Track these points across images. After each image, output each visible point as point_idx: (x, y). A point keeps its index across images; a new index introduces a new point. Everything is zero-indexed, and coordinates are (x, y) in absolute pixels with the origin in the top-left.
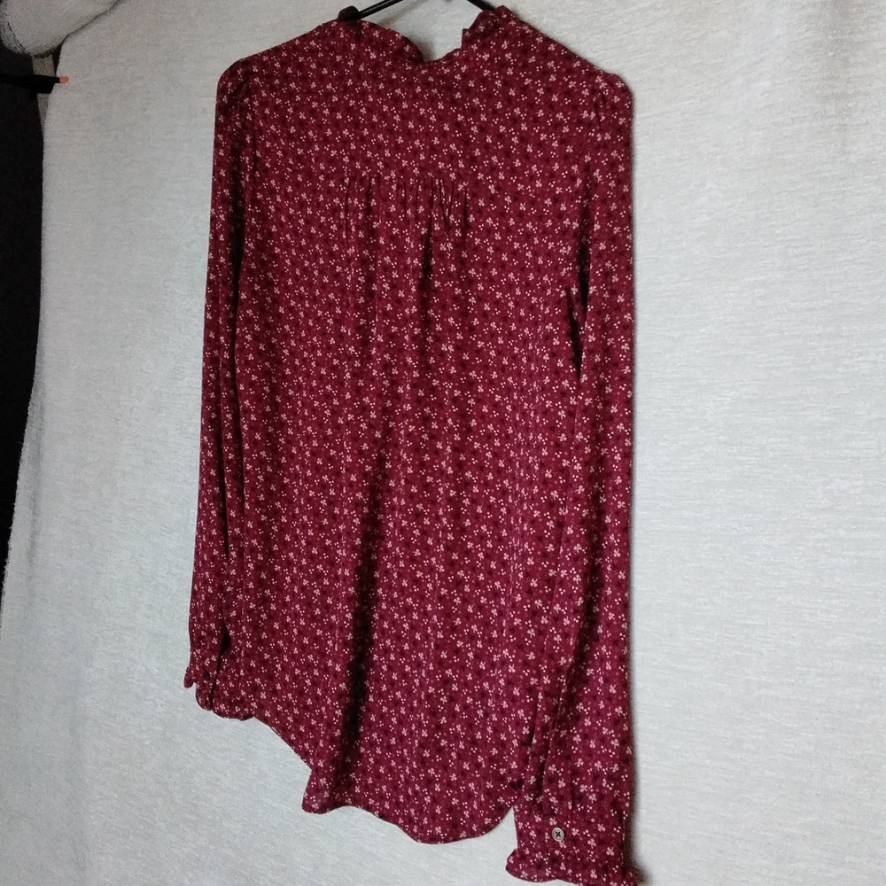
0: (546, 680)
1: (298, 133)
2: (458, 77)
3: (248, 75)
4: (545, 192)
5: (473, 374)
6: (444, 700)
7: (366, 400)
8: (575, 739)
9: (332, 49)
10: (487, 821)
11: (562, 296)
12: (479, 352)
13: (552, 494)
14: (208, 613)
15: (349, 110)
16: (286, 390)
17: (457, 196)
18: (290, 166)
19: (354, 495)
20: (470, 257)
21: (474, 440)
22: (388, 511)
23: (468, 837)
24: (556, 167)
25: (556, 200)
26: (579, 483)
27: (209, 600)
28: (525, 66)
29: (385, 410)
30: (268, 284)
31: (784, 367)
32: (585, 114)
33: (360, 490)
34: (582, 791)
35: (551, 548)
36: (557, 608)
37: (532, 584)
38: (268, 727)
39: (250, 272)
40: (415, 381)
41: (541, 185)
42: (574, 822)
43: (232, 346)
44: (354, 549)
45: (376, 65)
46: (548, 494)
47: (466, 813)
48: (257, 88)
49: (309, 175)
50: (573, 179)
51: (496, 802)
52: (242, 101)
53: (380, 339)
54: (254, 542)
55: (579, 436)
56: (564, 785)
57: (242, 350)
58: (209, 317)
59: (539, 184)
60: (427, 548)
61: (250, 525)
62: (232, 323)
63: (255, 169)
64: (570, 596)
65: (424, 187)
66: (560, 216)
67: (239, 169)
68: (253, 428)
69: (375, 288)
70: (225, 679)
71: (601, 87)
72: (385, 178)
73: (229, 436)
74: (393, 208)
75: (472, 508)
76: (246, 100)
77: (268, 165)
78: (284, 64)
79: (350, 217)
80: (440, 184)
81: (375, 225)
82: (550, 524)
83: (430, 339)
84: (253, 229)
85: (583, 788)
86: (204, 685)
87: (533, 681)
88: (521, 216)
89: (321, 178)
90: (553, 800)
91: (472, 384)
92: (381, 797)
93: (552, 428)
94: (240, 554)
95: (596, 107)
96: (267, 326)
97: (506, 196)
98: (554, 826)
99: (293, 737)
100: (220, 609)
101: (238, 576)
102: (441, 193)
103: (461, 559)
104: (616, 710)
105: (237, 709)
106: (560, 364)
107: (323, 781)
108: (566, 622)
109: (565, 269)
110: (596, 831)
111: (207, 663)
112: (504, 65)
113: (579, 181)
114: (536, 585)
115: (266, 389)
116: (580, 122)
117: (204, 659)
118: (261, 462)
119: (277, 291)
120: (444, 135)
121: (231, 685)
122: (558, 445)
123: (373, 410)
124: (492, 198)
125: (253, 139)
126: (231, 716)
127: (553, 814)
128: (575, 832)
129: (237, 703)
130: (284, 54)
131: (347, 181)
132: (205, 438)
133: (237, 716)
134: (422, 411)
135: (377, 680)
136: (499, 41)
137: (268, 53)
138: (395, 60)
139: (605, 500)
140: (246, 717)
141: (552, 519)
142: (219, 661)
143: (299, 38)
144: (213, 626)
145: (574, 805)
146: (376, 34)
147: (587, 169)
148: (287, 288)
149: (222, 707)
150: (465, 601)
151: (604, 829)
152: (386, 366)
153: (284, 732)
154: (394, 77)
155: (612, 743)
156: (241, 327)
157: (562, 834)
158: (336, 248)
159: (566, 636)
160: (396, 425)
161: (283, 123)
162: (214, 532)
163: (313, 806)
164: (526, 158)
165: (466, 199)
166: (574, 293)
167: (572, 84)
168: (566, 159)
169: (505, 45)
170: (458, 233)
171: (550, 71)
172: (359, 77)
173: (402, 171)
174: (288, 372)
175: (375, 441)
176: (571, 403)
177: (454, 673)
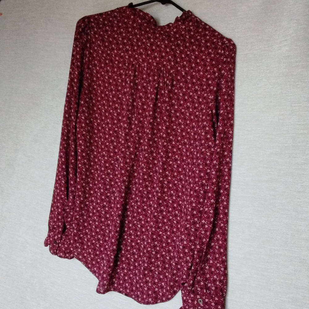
0: (198, 247)
1: (109, 45)
2: (172, 33)
3: (89, 22)
4: (204, 76)
5: (171, 137)
6: (154, 253)
7: (129, 144)
8: (206, 267)
9: (123, 17)
10: (170, 296)
11: (210, 113)
12: (174, 130)
13: (203, 181)
14: (58, 219)
15: (130, 39)
16: (95, 138)
17: (170, 74)
18: (104, 57)
19: (123, 178)
20: (173, 96)
21: (170, 161)
22: (133, 184)
23: (161, 302)
24: (209, 68)
25: (208, 79)
26: (214, 178)
27: (59, 214)
28: (198, 32)
29: (136, 148)
30: (91, 99)
31: (289, 143)
32: (220, 51)
33: (125, 176)
34: (209, 286)
35: (201, 200)
36: (203, 221)
37: (194, 213)
38: (80, 262)
39: (85, 94)
40: (149, 138)
41: (202, 74)
42: (206, 297)
43: (76, 120)
44: (122, 197)
45: (141, 25)
46: (202, 182)
47: (161, 294)
48: (93, 27)
49: (111, 61)
50: (214, 73)
51: (173, 290)
52: (87, 31)
53: (136, 122)
54: (80, 193)
55: (215, 162)
56: (203, 284)
57: (80, 122)
58: (66, 109)
59: (201, 73)
60: (149, 198)
61: (79, 187)
62: (77, 112)
63: (90, 56)
64: (208, 217)
65: (157, 70)
66: (209, 85)
67: (84, 56)
68: (83, 151)
69: (135, 104)
70: (63, 244)
71: (226, 43)
72: (142, 65)
73: (73, 154)
74: (145, 76)
75: (168, 185)
76: (89, 31)
77: (95, 55)
78: (104, 20)
79: (127, 78)
80: (164, 70)
81: (137, 81)
82: (202, 192)
83: (155, 124)
84: (87, 78)
85: (209, 285)
86: (54, 246)
87: (193, 247)
88: (193, 84)
89: (116, 62)
90: (199, 289)
91: (171, 141)
92: (126, 288)
93: (204, 159)
94: (74, 198)
95: (224, 49)
96: (90, 114)
97: (188, 76)
98: (199, 298)
99: (90, 266)
100: (63, 218)
101: (72, 205)
102: (164, 73)
103: (163, 202)
104: (223, 258)
105: (67, 255)
106: (209, 136)
107: (105, 282)
108: (206, 226)
109: (211, 104)
110: (215, 300)
111: (56, 237)
112: (190, 31)
113: (217, 74)
114: (196, 213)
115: (88, 137)
116: (218, 53)
117: (54, 236)
118: (85, 164)
119: (94, 101)
120: (167, 52)
121: (66, 246)
122: (206, 165)
123: (131, 148)
124: (183, 76)
125: (90, 46)
126: (64, 257)
127: (198, 294)
128: (207, 300)
129: (68, 253)
130: (104, 16)
131: (127, 65)
132: (62, 154)
133: (67, 258)
134: (151, 149)
135: (126, 245)
136: (189, 22)
137: (97, 15)
138: (148, 24)
139: (221, 184)
140: (71, 258)
141: (202, 190)
142: (61, 237)
143: (110, 11)
144: (60, 224)
145: (206, 291)
146: (141, 14)
147: (220, 70)
148: (98, 101)
149: (61, 254)
150: (163, 217)
151: (217, 299)
152: (138, 132)
153: (86, 264)
154: (148, 29)
155: (222, 269)
156: (81, 114)
157: (202, 301)
158: (120, 88)
159: (206, 231)
160: (139, 153)
161: (103, 41)
162: (63, 189)
163: (101, 291)
164: (197, 64)
165: (173, 76)
166: (214, 112)
167: (215, 40)
168: (212, 66)
169: (191, 24)
170: (170, 87)
171: (207, 35)
172: (134, 28)
173: (149, 63)
174: (96, 131)
175: (132, 159)
176: (212, 150)
177: (158, 243)
